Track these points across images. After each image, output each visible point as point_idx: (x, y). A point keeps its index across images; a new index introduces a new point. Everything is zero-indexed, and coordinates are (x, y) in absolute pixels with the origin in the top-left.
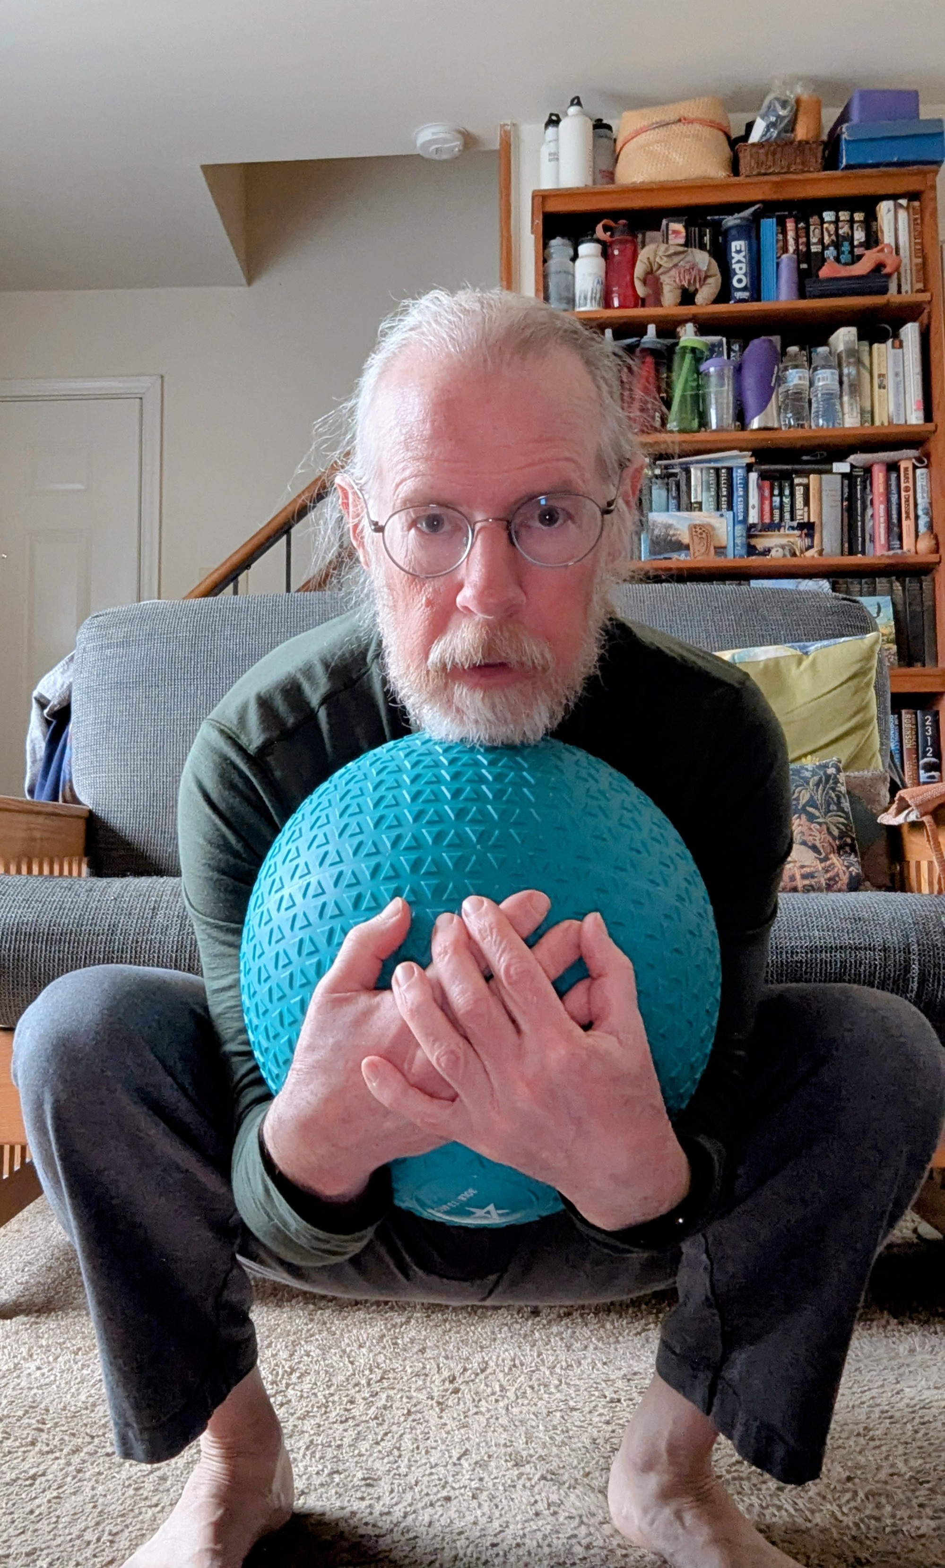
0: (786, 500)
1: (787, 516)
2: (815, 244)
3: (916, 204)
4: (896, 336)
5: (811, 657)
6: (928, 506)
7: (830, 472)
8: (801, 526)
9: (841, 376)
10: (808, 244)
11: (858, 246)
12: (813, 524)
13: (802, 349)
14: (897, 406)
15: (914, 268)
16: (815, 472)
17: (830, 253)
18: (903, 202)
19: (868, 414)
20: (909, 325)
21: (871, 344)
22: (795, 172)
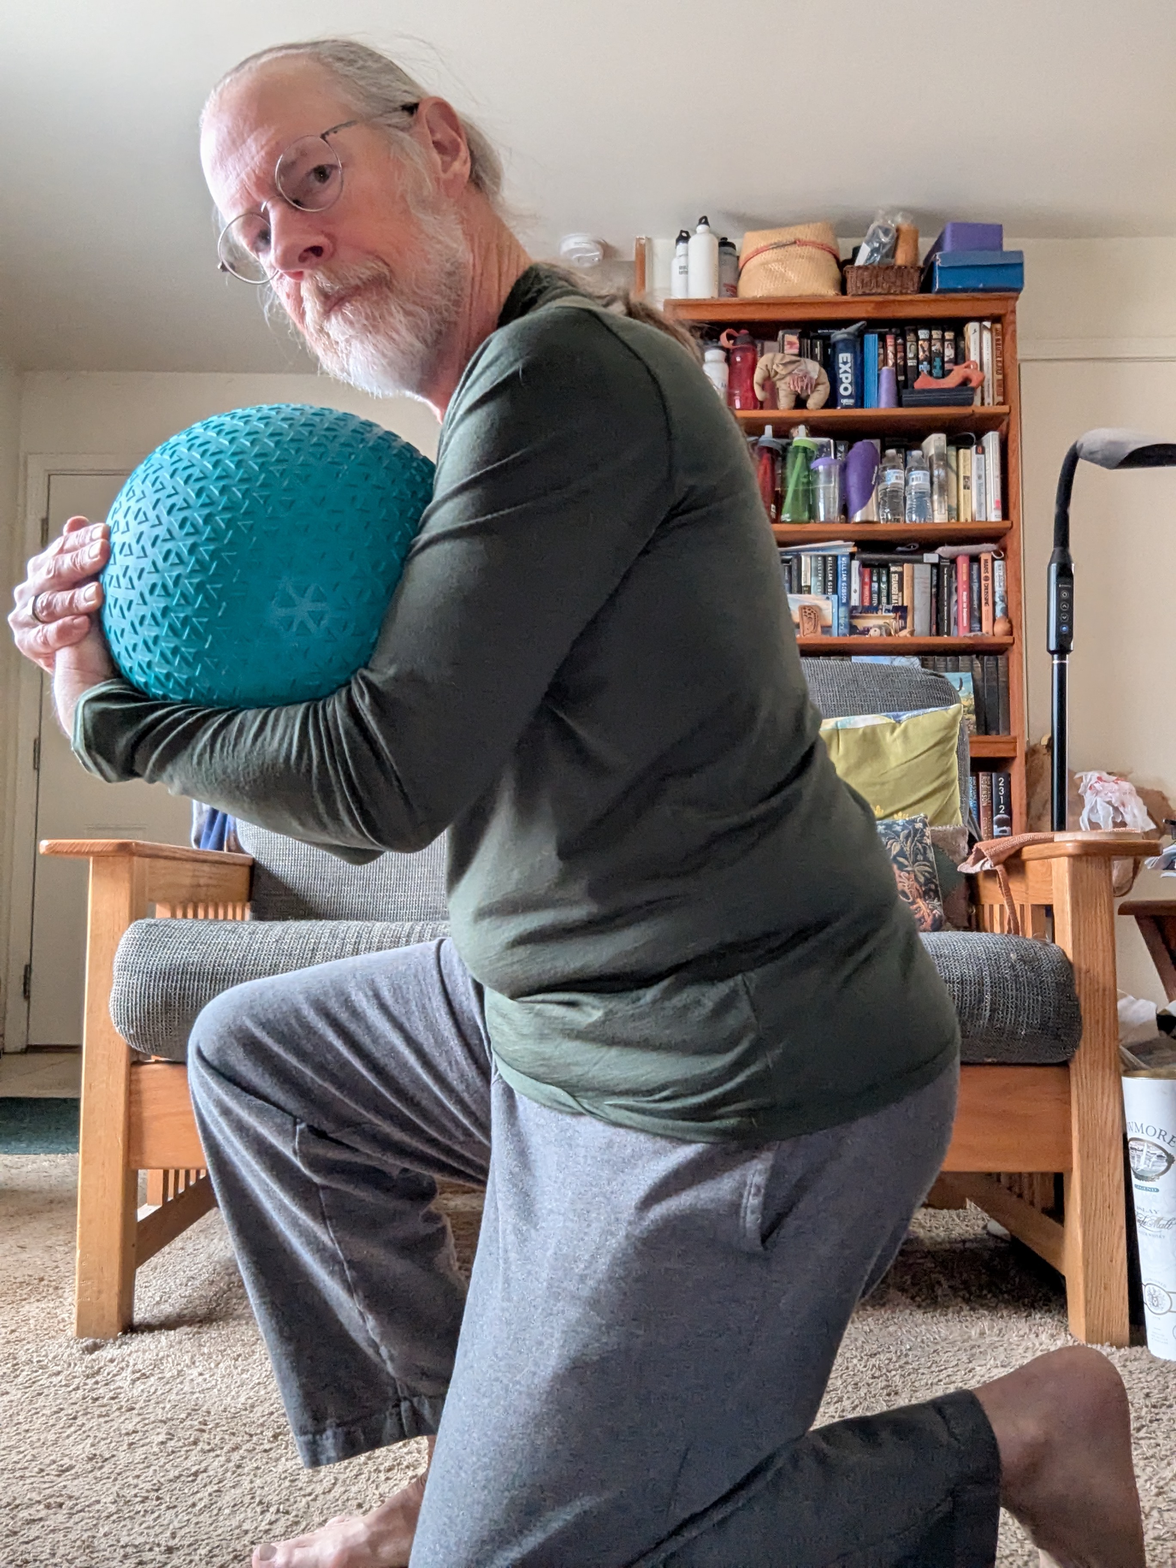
0: (883, 586)
1: (884, 600)
2: (911, 359)
3: (999, 326)
4: (979, 443)
5: (903, 725)
6: (1003, 594)
7: (921, 562)
8: (896, 609)
10: (905, 358)
11: (948, 362)
12: (906, 607)
13: (898, 452)
14: (980, 505)
15: (995, 383)
16: (908, 561)
17: (924, 367)
18: (987, 324)
19: (954, 512)
20: (991, 434)
21: (958, 449)
22: (895, 294)
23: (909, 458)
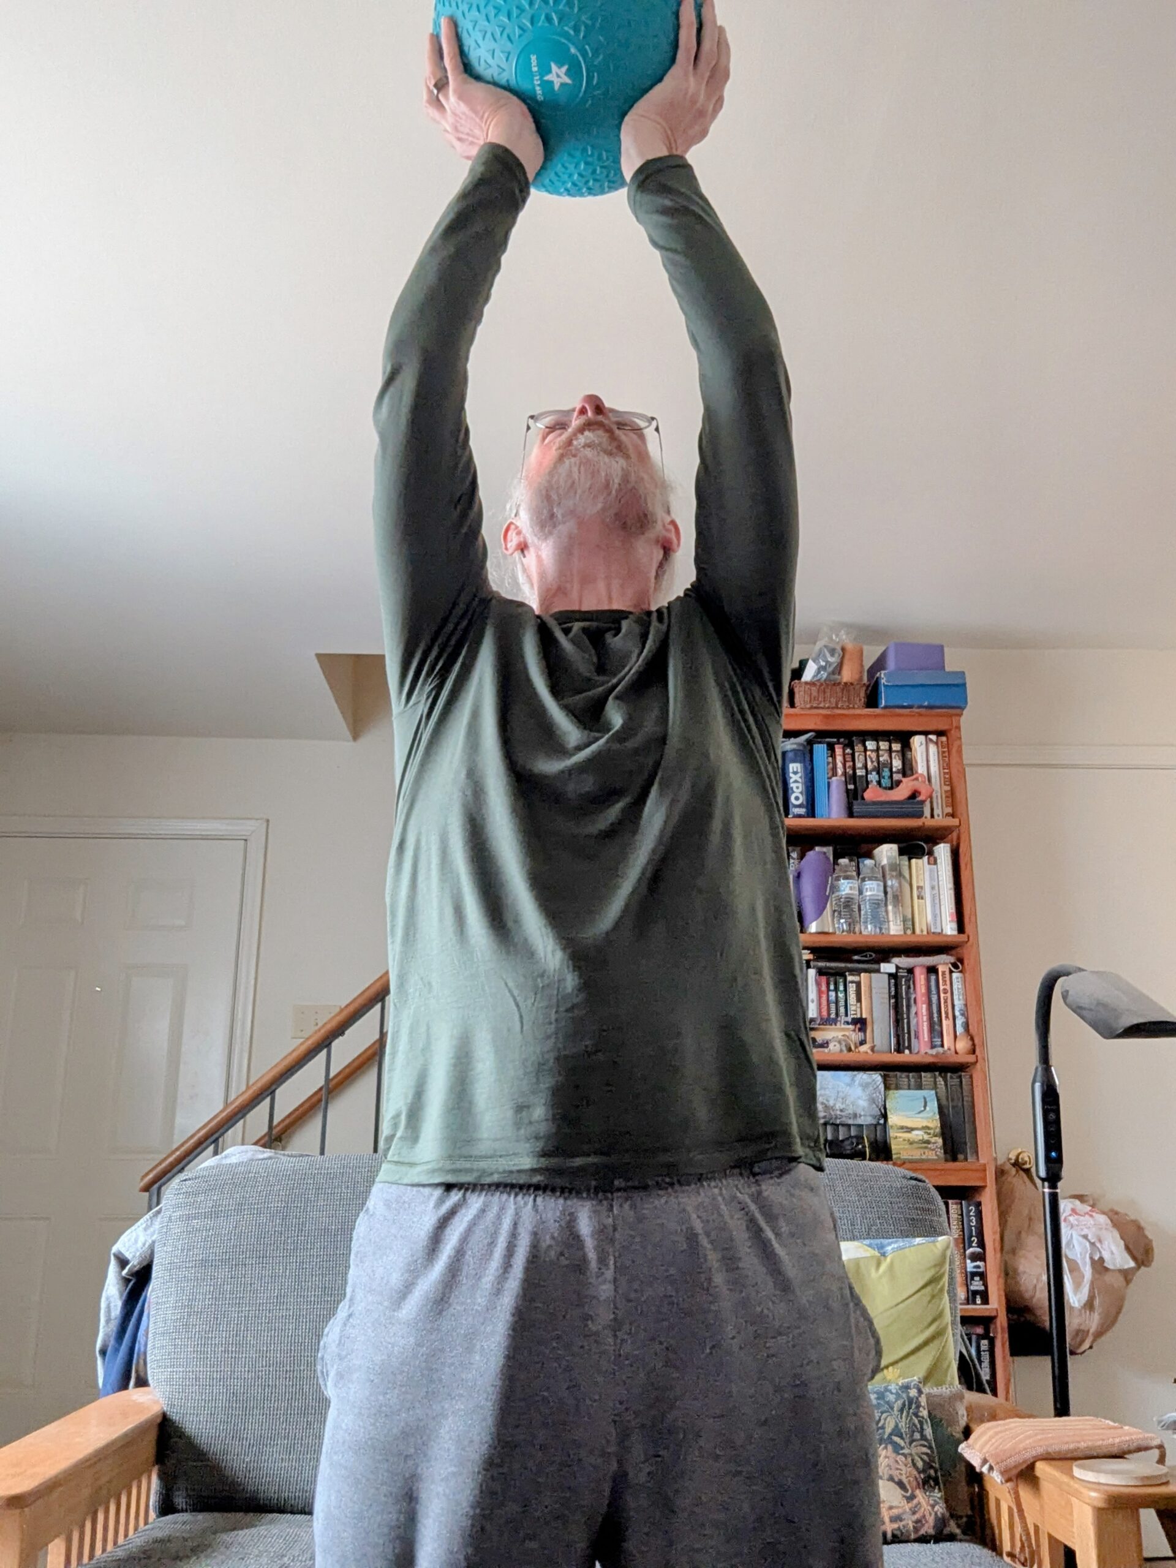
0: (841, 995)
1: (842, 1010)
2: (859, 768)
3: (944, 739)
4: (930, 853)
5: (888, 1259)
6: (963, 1007)
7: (878, 971)
8: (855, 1021)
9: (885, 887)
10: (854, 768)
11: (896, 772)
12: (866, 1019)
13: (851, 860)
14: (935, 916)
15: (944, 796)
16: (866, 971)
17: (873, 777)
18: (933, 737)
19: (909, 922)
20: (942, 845)
21: (910, 859)
22: (842, 708)
23: (861, 865)
